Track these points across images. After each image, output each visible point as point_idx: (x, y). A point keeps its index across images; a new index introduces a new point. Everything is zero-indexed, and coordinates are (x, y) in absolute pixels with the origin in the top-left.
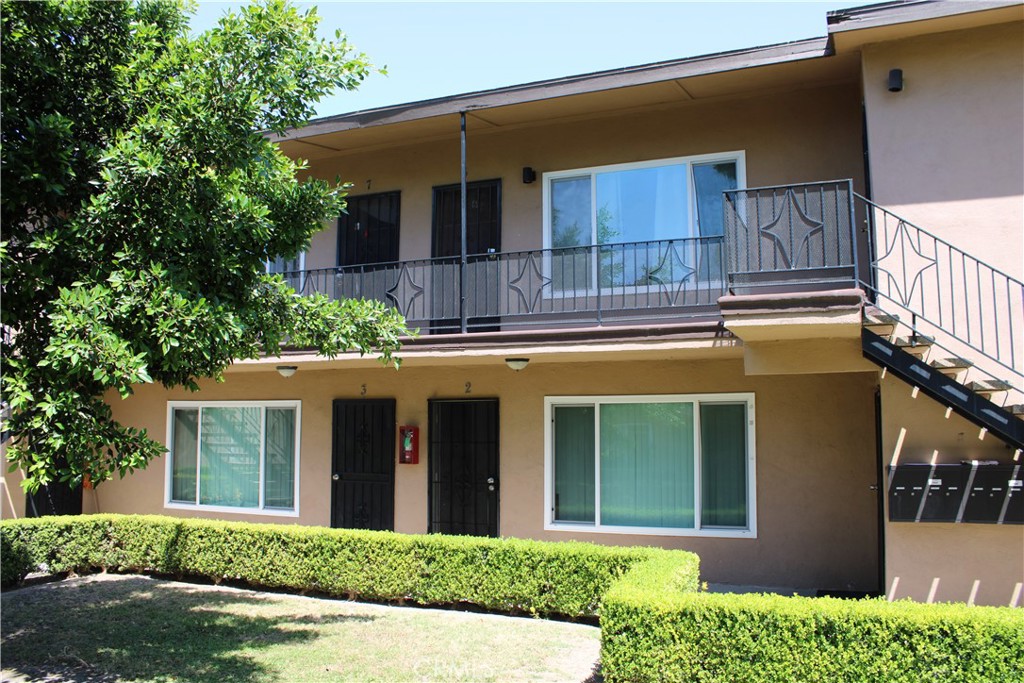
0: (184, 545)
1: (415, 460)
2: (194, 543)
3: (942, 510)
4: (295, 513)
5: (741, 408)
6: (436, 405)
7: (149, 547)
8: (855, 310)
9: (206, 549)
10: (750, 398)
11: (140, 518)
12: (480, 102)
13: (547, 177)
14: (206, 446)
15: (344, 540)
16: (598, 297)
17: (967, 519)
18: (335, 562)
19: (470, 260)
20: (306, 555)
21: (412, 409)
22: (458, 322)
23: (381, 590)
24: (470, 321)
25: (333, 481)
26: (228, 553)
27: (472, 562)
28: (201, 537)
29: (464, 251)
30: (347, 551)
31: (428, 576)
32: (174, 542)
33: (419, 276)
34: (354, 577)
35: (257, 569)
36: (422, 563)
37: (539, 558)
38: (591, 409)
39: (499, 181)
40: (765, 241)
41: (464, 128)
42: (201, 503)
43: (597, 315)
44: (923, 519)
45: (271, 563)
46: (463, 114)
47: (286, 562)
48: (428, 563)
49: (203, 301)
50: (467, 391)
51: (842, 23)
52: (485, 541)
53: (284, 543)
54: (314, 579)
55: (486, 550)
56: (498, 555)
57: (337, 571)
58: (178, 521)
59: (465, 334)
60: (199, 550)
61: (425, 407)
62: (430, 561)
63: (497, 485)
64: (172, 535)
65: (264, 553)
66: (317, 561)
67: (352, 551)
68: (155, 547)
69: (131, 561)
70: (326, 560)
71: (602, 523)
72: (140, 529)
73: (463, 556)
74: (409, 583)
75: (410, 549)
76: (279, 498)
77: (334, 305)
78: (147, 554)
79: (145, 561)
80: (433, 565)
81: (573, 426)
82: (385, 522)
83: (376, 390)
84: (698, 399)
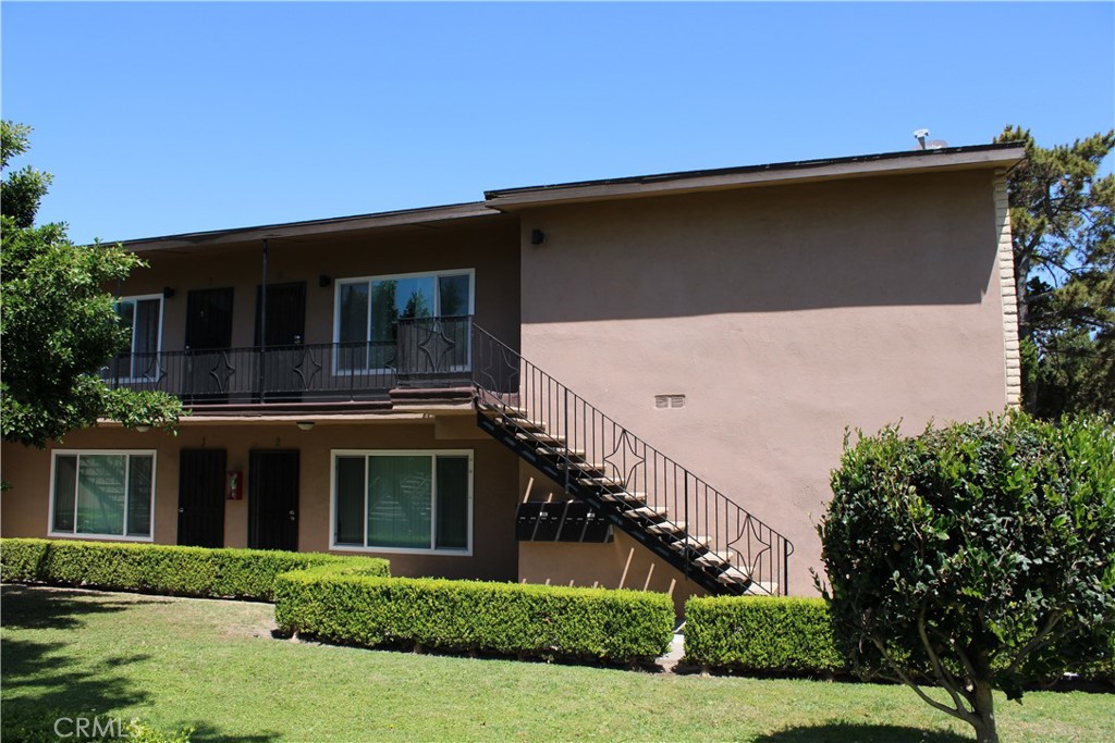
0: (51, 561)
1: (239, 497)
2: (60, 558)
3: (546, 533)
4: (151, 539)
5: (465, 460)
6: (255, 455)
7: (26, 562)
8: (468, 402)
9: (69, 562)
10: (470, 453)
11: (20, 540)
12: (276, 233)
13: (338, 282)
14: (84, 478)
15: (166, 553)
16: (352, 376)
17: (584, 541)
18: (159, 569)
19: (268, 350)
20: (139, 564)
21: (238, 456)
22: (259, 395)
23: (189, 588)
24: (267, 395)
25: (180, 514)
26: (84, 564)
27: (248, 567)
28: (65, 553)
29: (263, 343)
30: (167, 561)
31: (221, 577)
32: (45, 557)
33: (233, 360)
34: (171, 579)
35: (105, 576)
36: (217, 568)
37: (289, 563)
38: (362, 459)
39: (305, 283)
40: (421, 353)
41: (265, 251)
42: (78, 531)
43: (351, 393)
44: (535, 540)
45: (115, 571)
46: (265, 240)
47: (125, 569)
48: (221, 568)
49: (29, 405)
50: (278, 445)
51: (493, 200)
53: (125, 556)
54: (145, 582)
55: (258, 558)
56: (265, 561)
57: (160, 575)
58: (49, 542)
59: (263, 405)
60: (64, 564)
61: (246, 456)
62: (221, 566)
63: (297, 515)
64: (43, 553)
65: (111, 563)
66: (147, 568)
67: (171, 560)
68: (31, 563)
69: (12, 574)
70: (152, 567)
71: (369, 545)
72: (20, 548)
73: (242, 562)
74: (208, 583)
75: (209, 558)
76: (139, 527)
77: (133, 396)
78: (24, 568)
79: (23, 573)
80: (224, 569)
81: (350, 471)
82: (218, 542)
83: (211, 443)
84: (435, 453)
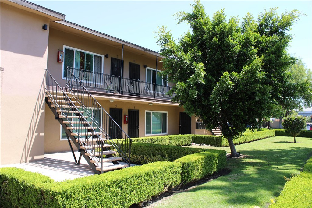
1: (127, 123)
21: (125, 112)
25: (110, 129)
38: (151, 113)
50: (134, 108)
52: (137, 138)
61: (127, 111)
71: (152, 134)
83: (118, 107)
84: (162, 112)
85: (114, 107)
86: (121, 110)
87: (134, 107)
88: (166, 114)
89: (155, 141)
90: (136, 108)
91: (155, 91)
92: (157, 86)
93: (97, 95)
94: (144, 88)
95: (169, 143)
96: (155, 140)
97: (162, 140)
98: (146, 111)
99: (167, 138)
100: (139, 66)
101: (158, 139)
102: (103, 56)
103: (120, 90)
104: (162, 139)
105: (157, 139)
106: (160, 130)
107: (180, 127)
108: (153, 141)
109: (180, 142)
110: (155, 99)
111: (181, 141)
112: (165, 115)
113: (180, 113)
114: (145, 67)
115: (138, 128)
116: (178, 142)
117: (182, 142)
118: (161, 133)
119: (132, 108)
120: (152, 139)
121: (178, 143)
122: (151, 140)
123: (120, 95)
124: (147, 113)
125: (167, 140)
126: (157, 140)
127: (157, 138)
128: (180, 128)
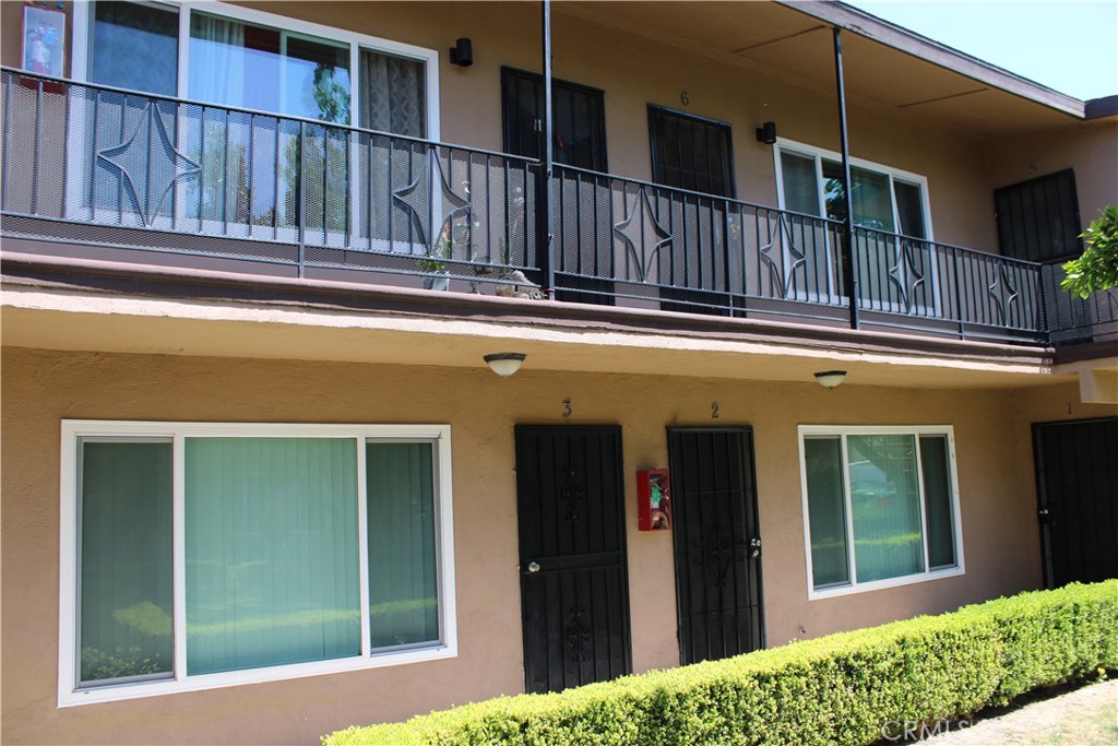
10: (949, 430)
13: (778, 144)
21: (644, 445)
25: (524, 575)
39: (728, 127)
50: (715, 416)
63: (760, 548)
71: (859, 581)
83: (587, 410)
84: (917, 431)
85: (549, 410)
86: (607, 437)
87: (715, 407)
88: (941, 441)
89: (882, 676)
90: (729, 414)
91: (849, 292)
92: (862, 240)
93: (309, 309)
94: (761, 256)
95: (1004, 672)
96: (883, 666)
97: (947, 656)
98: (805, 431)
99: (984, 631)
100: (725, 132)
101: (912, 652)
102: (431, 58)
103: (546, 270)
104: (944, 646)
105: (900, 654)
106: (913, 537)
107: (1041, 519)
108: (866, 673)
109: (1083, 646)
110: (858, 332)
111: (1097, 637)
112: (934, 449)
113: (1034, 426)
114: (765, 135)
115: (751, 550)
116: (1071, 653)
117: (1104, 644)
118: (918, 569)
119: (697, 413)
120: (857, 657)
121: (1074, 659)
122: (849, 670)
123: (553, 302)
124: (813, 445)
125: (983, 650)
126: (903, 667)
127: (902, 642)
128: (1046, 528)
